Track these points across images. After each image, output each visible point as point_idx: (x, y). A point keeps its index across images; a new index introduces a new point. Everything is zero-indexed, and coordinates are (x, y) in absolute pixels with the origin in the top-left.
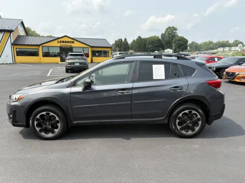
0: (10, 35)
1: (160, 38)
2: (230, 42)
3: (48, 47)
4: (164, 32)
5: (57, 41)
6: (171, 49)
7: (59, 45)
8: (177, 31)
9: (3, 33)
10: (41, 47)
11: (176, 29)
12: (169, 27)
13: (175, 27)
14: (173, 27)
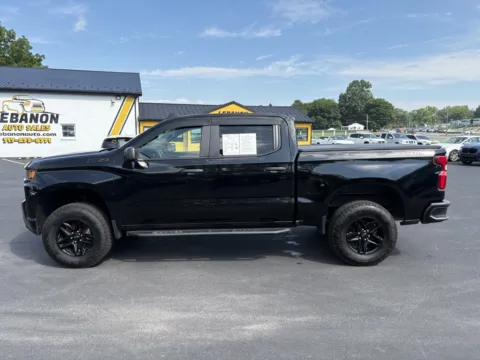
0: (134, 103)
1: (337, 102)
2: (470, 108)
4: (344, 91)
6: (361, 123)
8: (371, 89)
9: (123, 98)
11: (368, 85)
12: (354, 82)
13: (366, 80)
14: (362, 81)
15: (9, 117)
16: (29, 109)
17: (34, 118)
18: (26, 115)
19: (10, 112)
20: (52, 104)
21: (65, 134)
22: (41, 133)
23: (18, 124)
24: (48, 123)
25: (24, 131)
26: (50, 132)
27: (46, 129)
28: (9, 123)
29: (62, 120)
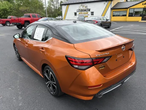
0: (111, 3)
3: (134, 8)
5: (142, 3)
7: (143, 6)
9: (108, 2)
10: (129, 9)
15: (80, 10)
16: (84, 8)
17: (85, 10)
18: (83, 10)
19: (80, 9)
20: (89, 6)
21: (92, 15)
22: (86, 14)
23: (82, 12)
24: (88, 12)
25: (83, 14)
26: (88, 14)
27: (87, 13)
28: (80, 12)
29: (91, 11)
